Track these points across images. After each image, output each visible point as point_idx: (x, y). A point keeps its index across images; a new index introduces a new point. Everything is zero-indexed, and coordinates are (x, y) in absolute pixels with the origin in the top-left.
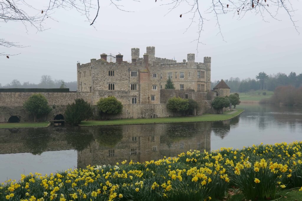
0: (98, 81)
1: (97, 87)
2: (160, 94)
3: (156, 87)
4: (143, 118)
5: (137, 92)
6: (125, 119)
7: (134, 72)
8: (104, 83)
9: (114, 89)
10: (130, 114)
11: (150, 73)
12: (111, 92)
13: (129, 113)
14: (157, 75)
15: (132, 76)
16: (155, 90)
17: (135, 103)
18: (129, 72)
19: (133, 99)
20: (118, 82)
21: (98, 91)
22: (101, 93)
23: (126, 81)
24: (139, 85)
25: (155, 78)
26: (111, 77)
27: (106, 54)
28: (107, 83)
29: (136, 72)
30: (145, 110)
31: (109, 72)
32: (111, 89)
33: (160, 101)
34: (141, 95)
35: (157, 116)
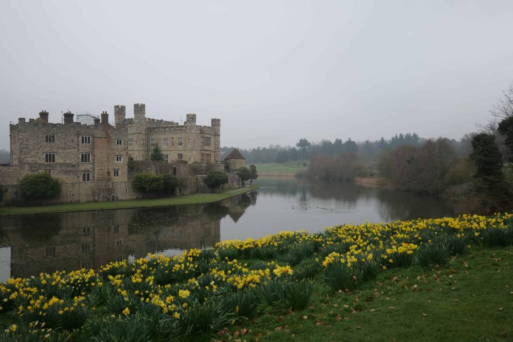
0: (28, 149)
1: (27, 159)
2: (127, 167)
3: (122, 158)
4: (95, 201)
5: (91, 166)
6: (67, 203)
7: (86, 138)
8: (38, 153)
9: (54, 161)
10: (74, 197)
11: (111, 139)
12: (50, 165)
13: (73, 195)
14: (122, 142)
15: (83, 142)
16: (119, 162)
17: (88, 180)
18: (78, 137)
19: (84, 175)
20: (60, 151)
21: (28, 164)
22: (33, 166)
23: (73, 150)
24: (94, 156)
25: (119, 145)
26: (49, 144)
27: (47, 112)
28: (43, 153)
29: (89, 138)
30: (98, 190)
31: (47, 137)
32: (50, 161)
33: (127, 176)
34: (96, 169)
35: (117, 198)
